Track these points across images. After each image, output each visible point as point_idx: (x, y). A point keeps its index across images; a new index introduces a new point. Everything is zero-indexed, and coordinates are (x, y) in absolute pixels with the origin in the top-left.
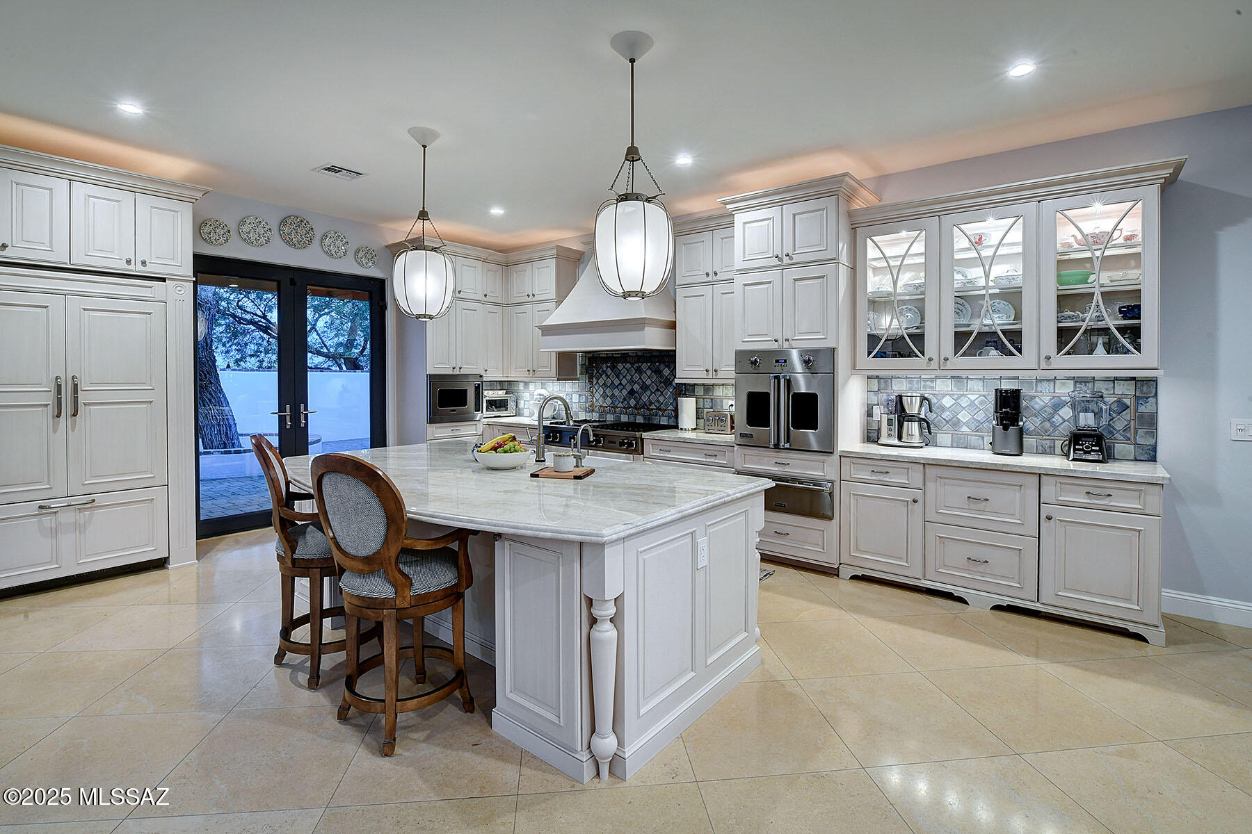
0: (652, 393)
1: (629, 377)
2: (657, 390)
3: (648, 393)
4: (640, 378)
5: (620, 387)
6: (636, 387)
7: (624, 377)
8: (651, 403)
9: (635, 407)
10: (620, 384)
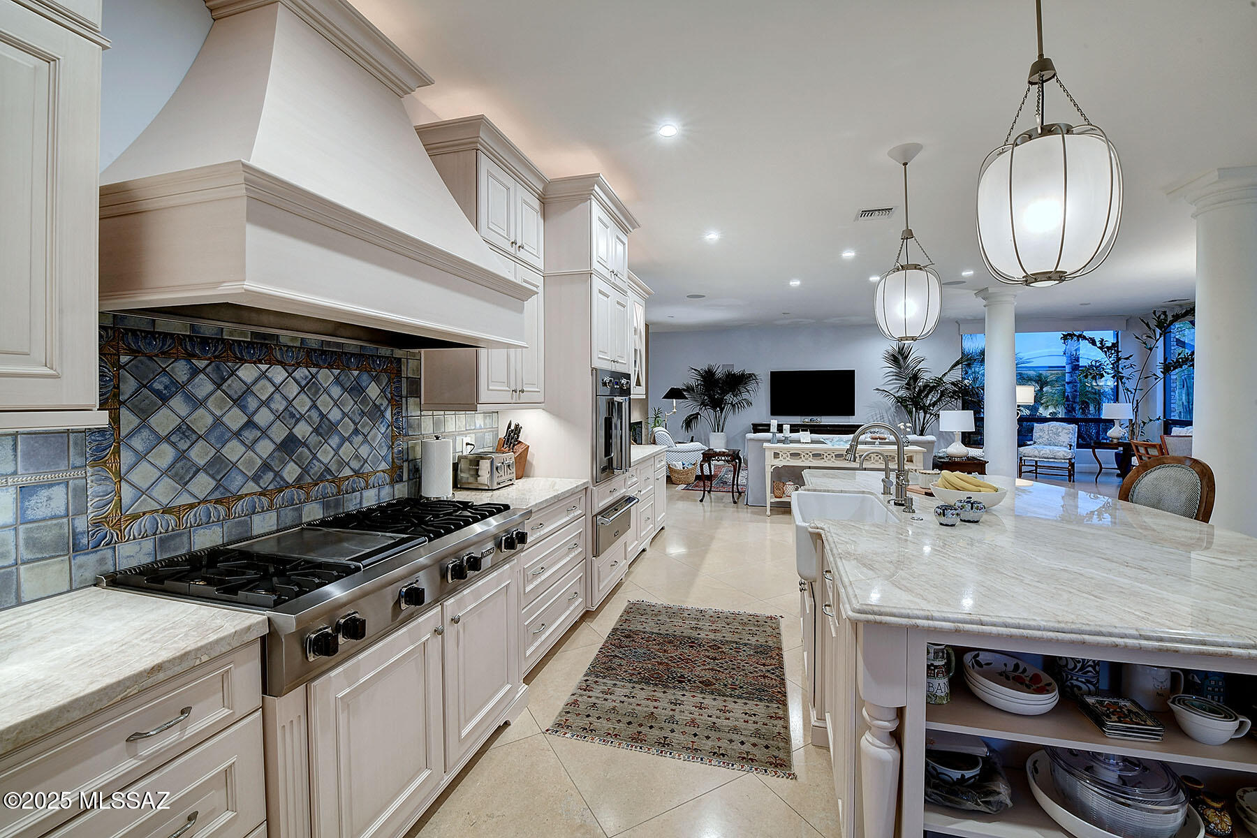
0: (344, 440)
1: (279, 404)
2: (356, 432)
3: (334, 441)
4: (314, 406)
5: (249, 435)
6: (302, 430)
7: (265, 403)
8: (342, 464)
9: (298, 483)
10: (250, 424)
